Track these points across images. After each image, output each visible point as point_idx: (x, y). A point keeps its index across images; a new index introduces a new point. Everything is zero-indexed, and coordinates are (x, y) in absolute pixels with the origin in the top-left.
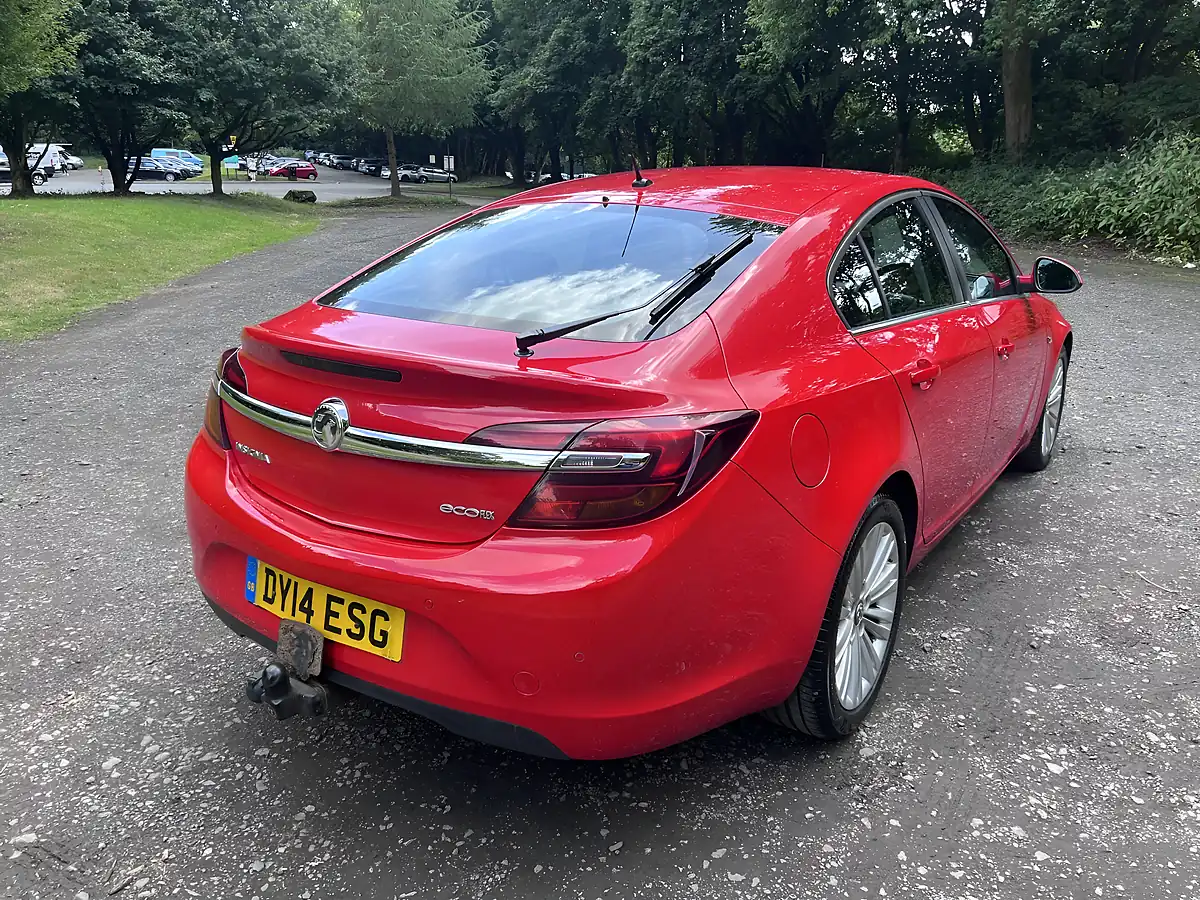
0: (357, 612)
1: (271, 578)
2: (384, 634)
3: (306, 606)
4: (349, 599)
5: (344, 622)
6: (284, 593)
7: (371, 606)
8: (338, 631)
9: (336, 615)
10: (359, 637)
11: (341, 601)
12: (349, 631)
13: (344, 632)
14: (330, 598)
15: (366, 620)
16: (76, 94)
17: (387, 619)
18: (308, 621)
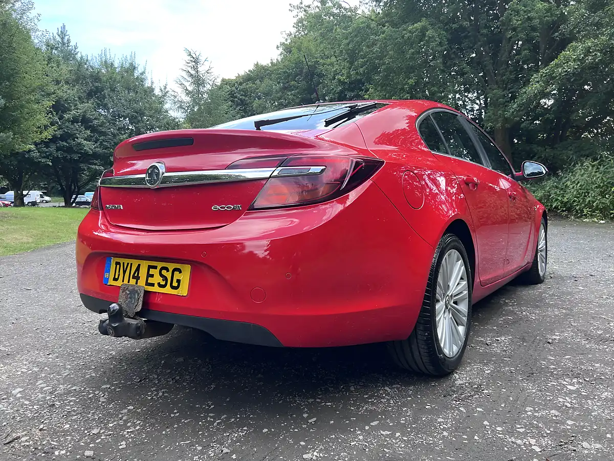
0: (164, 272)
1: (118, 266)
2: (178, 281)
3: (136, 275)
4: (160, 265)
5: (157, 279)
6: (124, 272)
7: (171, 266)
8: (153, 285)
9: (152, 276)
10: (164, 286)
11: (155, 267)
12: (159, 284)
13: (156, 285)
14: (150, 267)
15: (168, 275)
16: (51, 159)
17: (180, 272)
18: (137, 283)
